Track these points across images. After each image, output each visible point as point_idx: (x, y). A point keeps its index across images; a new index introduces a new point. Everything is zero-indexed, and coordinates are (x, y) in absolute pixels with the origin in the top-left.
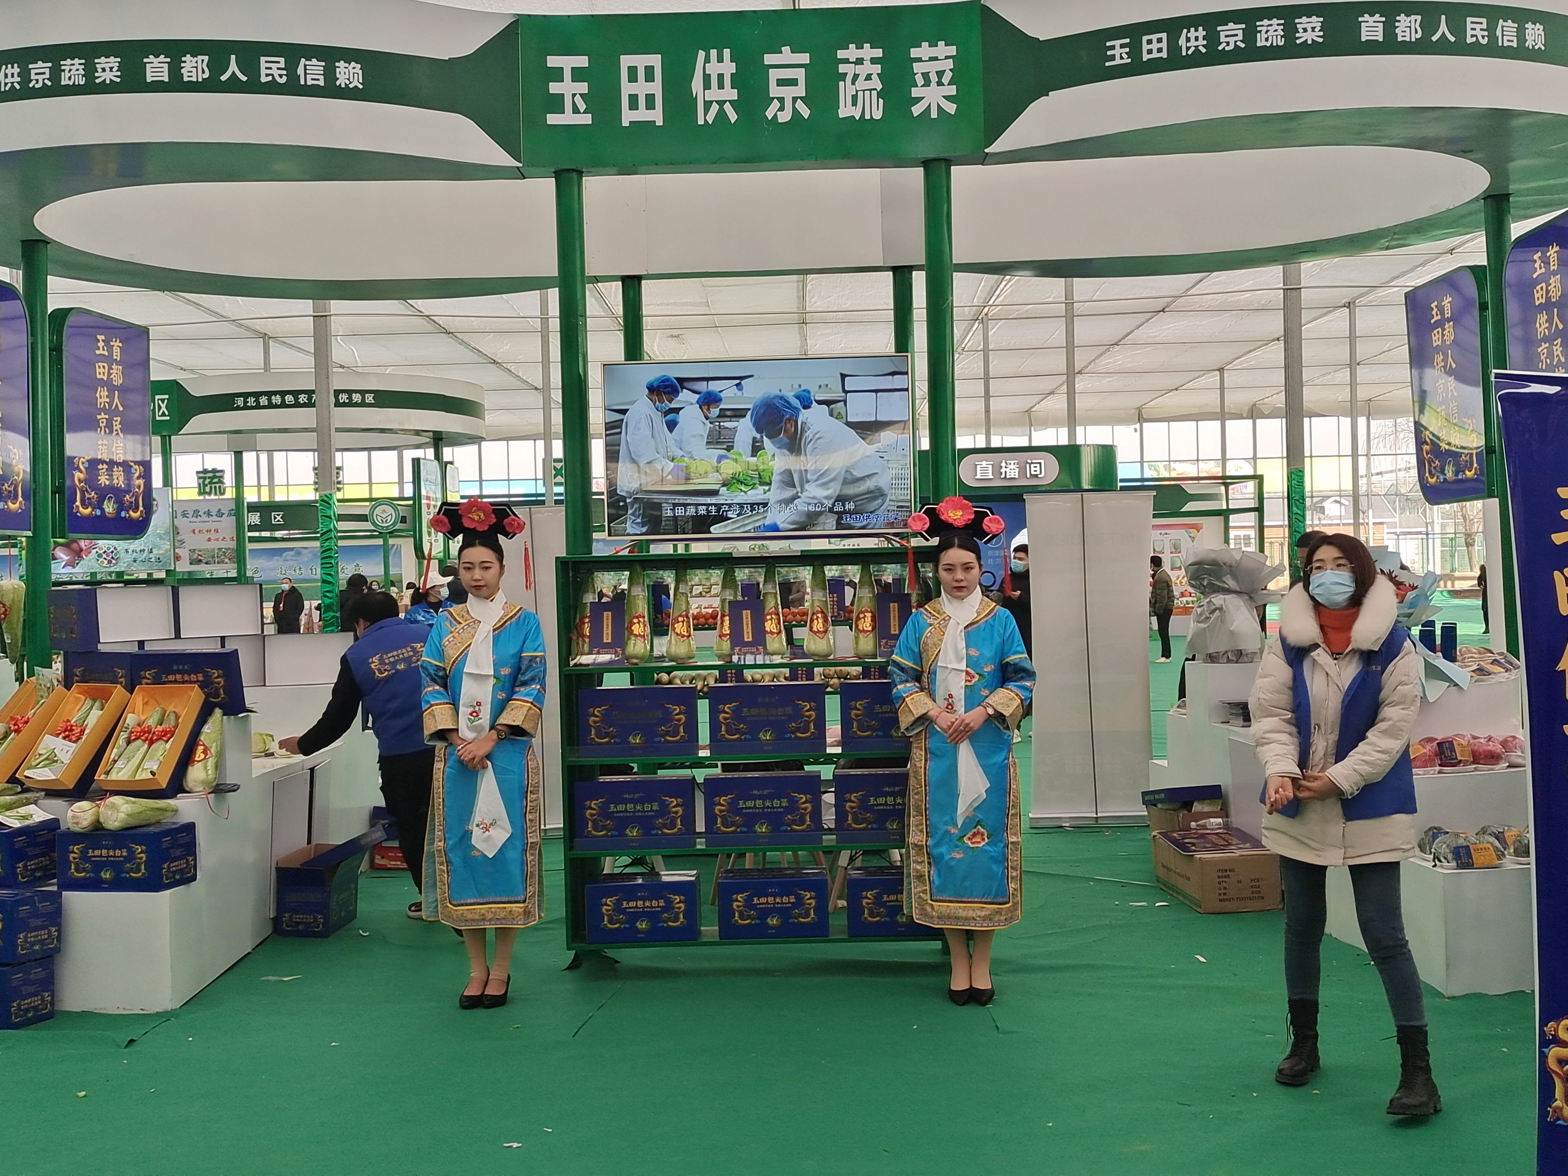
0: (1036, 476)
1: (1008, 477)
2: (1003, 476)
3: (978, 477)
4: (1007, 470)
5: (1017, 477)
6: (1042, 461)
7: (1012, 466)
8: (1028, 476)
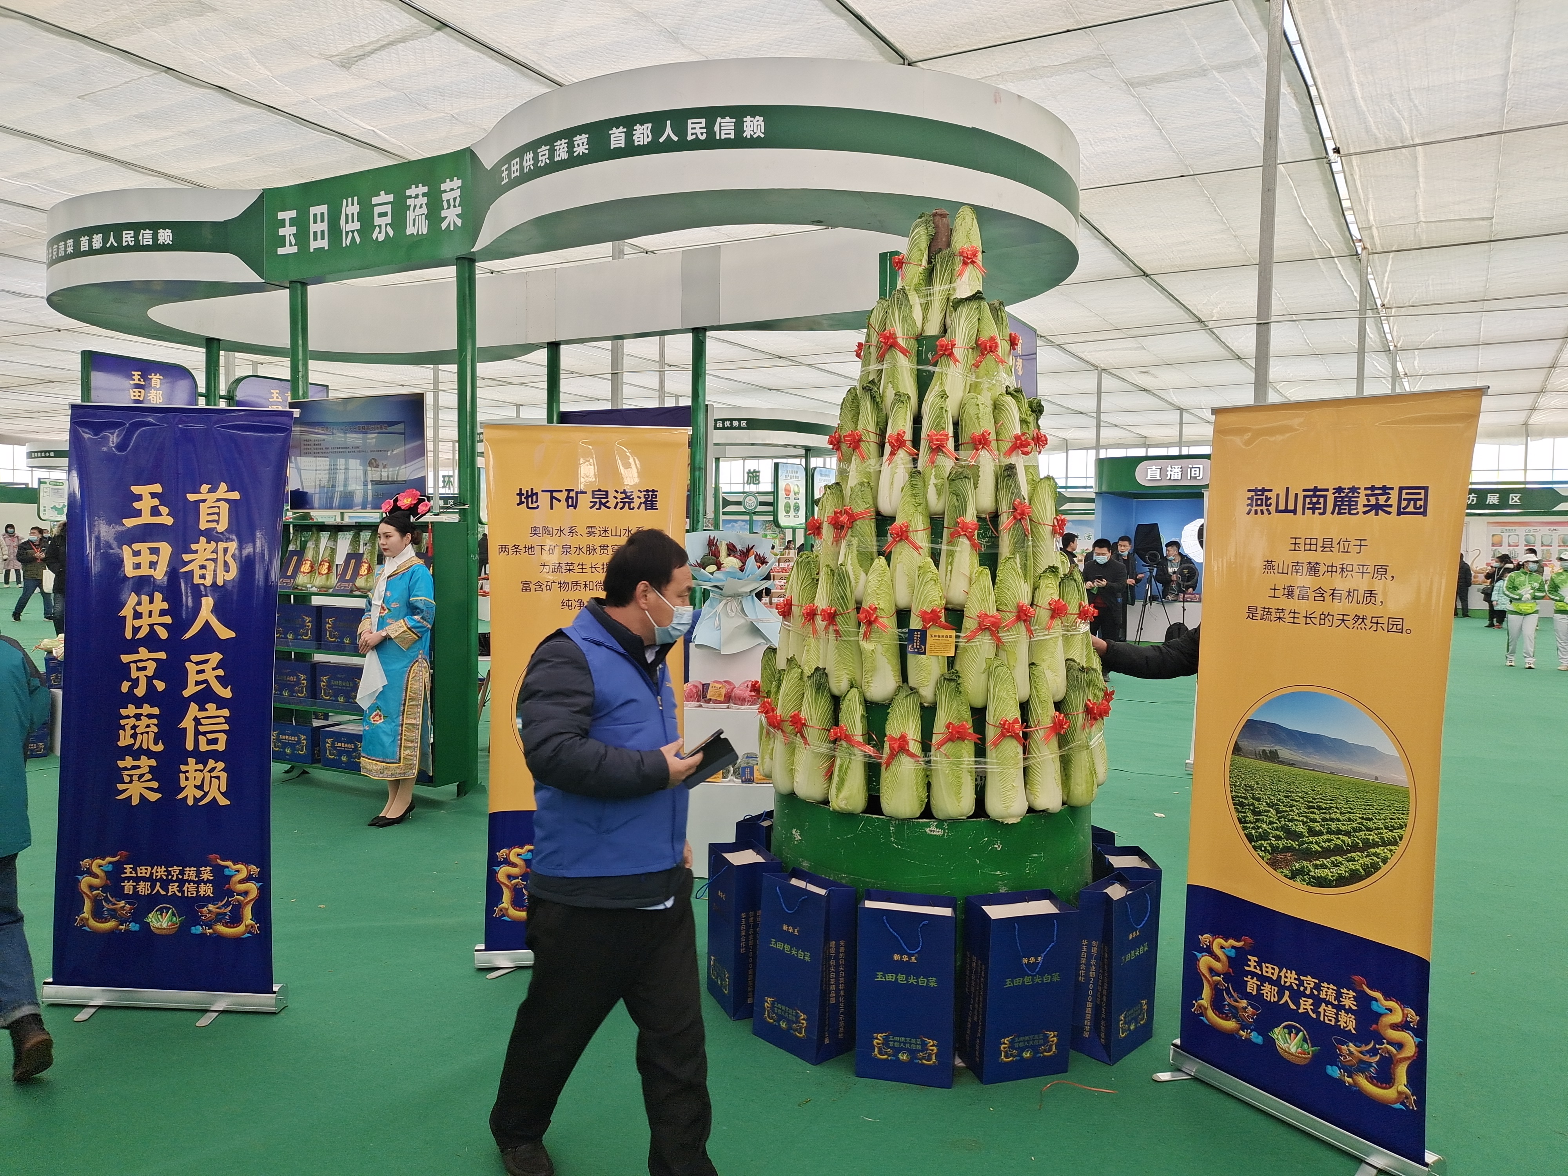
0: (1195, 478)
1: (1172, 478)
2: (1168, 478)
3: (1149, 478)
4: (1172, 473)
5: (1179, 478)
6: (1201, 467)
7: (1176, 470)
8: (1189, 478)
